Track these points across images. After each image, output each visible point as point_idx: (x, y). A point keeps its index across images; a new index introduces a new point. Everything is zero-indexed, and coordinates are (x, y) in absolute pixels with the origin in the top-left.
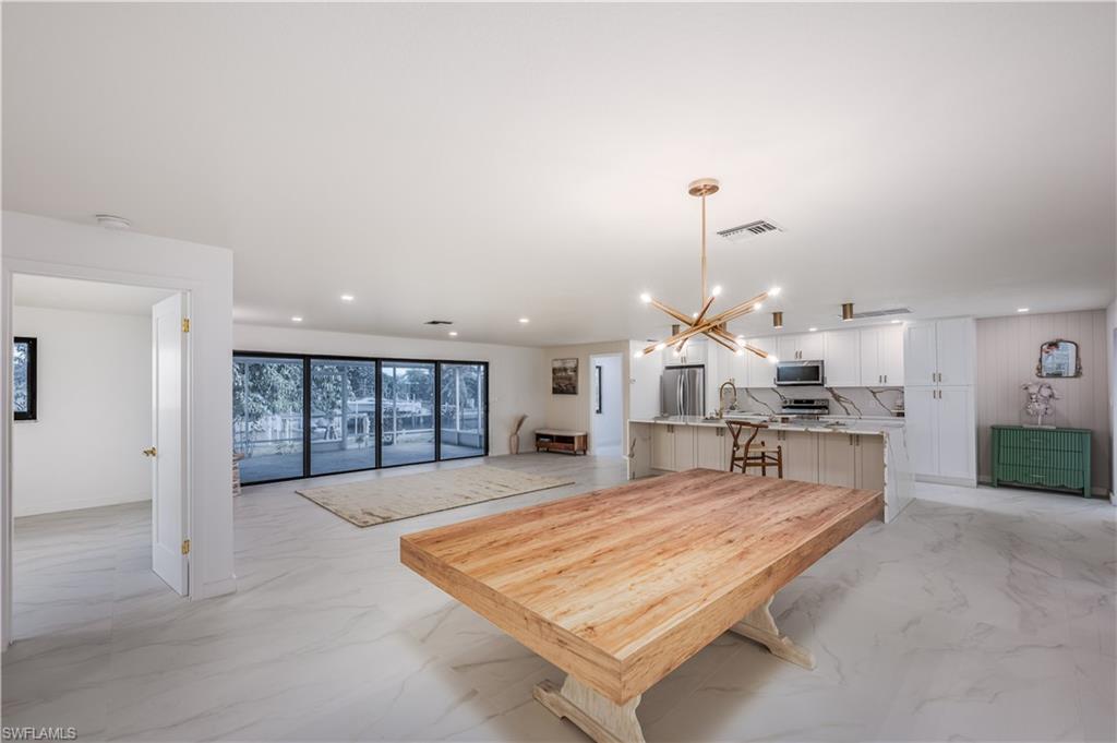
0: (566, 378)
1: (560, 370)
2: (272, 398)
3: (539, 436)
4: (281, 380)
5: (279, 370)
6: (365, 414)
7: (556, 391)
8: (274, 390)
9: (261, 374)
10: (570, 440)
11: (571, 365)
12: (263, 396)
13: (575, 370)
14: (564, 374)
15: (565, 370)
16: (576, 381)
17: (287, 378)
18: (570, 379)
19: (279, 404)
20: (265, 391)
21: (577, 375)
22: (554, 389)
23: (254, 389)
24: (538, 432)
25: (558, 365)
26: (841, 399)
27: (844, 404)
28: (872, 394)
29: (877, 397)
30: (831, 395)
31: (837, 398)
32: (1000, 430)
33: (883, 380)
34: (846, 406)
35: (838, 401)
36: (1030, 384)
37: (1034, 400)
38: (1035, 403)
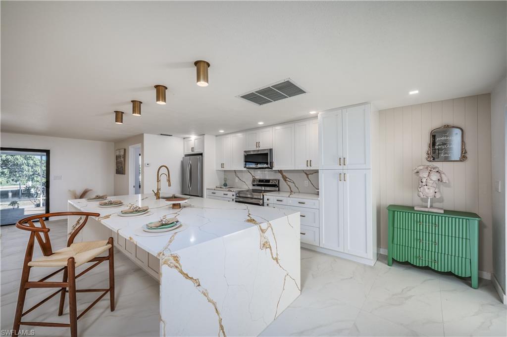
11: (122, 153)
14: (120, 160)
15: (120, 157)
16: (124, 165)
18: (122, 163)
21: (125, 161)
22: (116, 170)
25: (118, 153)
26: (287, 179)
27: (289, 183)
28: (306, 175)
29: (309, 178)
30: (281, 176)
31: (285, 178)
32: (394, 211)
33: (309, 165)
34: (290, 185)
35: (285, 180)
36: (421, 168)
37: (424, 184)
38: (425, 187)
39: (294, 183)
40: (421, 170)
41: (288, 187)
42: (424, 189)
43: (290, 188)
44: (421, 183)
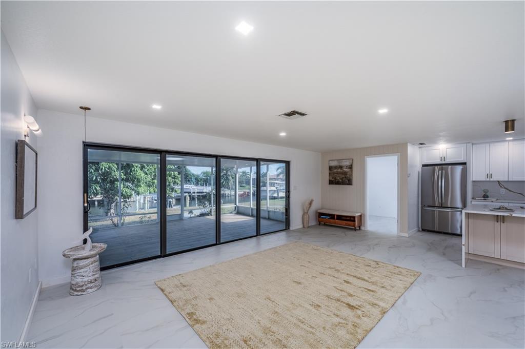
0: (342, 174)
1: (336, 167)
2: (138, 186)
3: (320, 214)
4: (143, 175)
5: (141, 169)
6: (187, 194)
7: (331, 182)
8: (139, 181)
9: (131, 171)
10: (352, 219)
11: (348, 163)
12: (132, 184)
13: (351, 167)
14: (339, 170)
15: (341, 167)
16: (351, 175)
17: (146, 174)
18: (345, 173)
19: (141, 190)
20: (133, 182)
21: (352, 171)
22: (330, 181)
23: (127, 180)
24: (319, 211)
25: (334, 164)
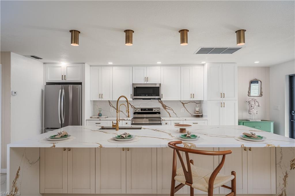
26: (166, 107)
27: (168, 111)
28: (182, 104)
29: (185, 106)
30: (161, 105)
31: (165, 107)
32: (243, 123)
33: (192, 97)
34: (169, 112)
35: (165, 109)
36: (251, 99)
37: (253, 108)
38: (254, 109)
39: (172, 110)
40: (251, 100)
41: (168, 114)
42: (253, 110)
43: (169, 114)
44: (251, 107)
